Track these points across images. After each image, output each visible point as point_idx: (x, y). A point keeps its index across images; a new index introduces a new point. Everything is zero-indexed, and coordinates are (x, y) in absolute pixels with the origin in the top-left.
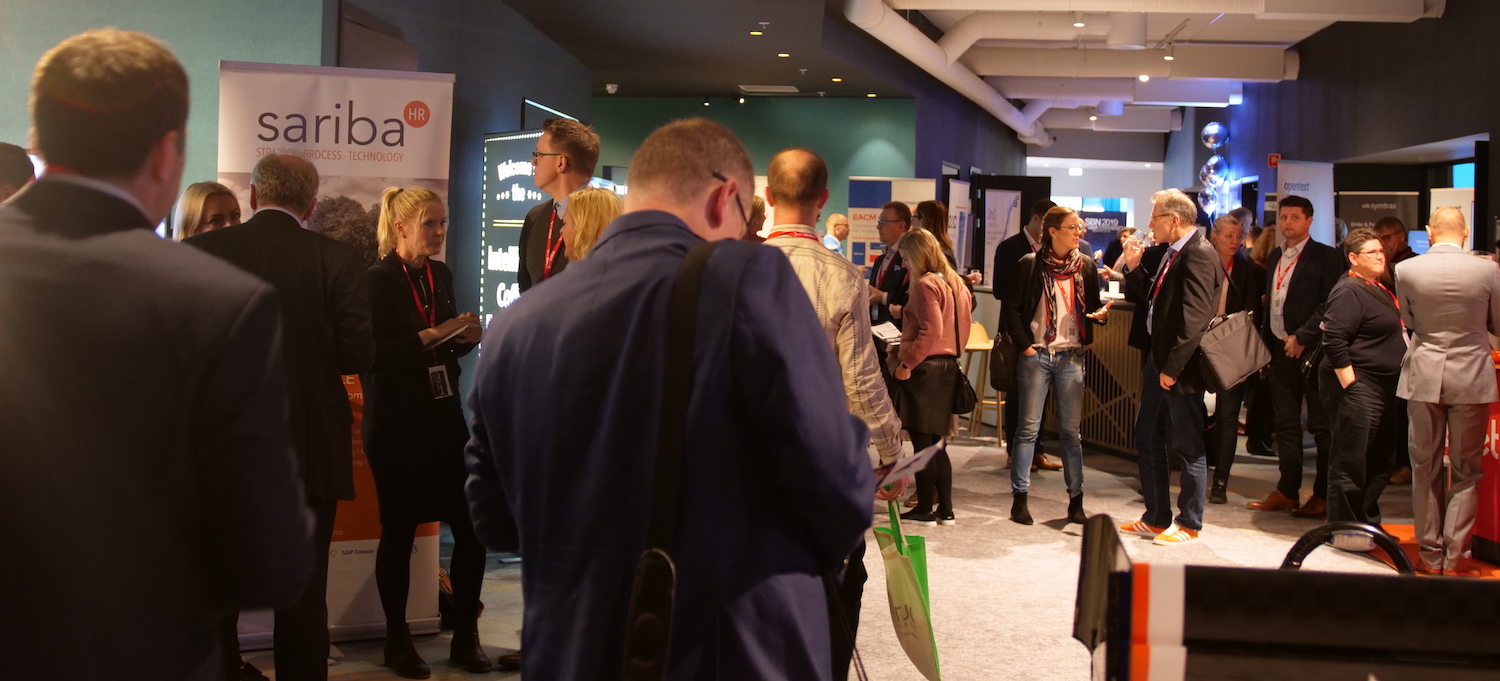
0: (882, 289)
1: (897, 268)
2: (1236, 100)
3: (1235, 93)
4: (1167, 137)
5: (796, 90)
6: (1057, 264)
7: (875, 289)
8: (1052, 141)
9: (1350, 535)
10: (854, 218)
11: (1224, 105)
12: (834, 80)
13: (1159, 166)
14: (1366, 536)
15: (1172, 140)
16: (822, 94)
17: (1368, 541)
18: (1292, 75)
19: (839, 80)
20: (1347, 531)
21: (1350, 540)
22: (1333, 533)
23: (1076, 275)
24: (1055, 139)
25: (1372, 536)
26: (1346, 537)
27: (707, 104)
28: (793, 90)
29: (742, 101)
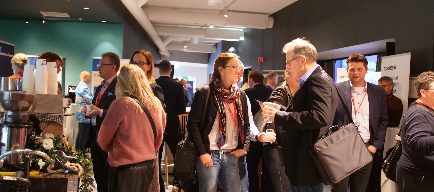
0: (99, 106)
1: (110, 94)
2: (242, 39)
3: (242, 36)
4: (209, 55)
5: (69, 17)
6: (226, 92)
7: (95, 107)
8: (170, 55)
10: (95, 75)
11: (237, 40)
12: (85, 8)
13: (206, 66)
15: (212, 56)
16: (81, 19)
18: (271, 26)
19: (88, 8)
23: (237, 100)
24: (171, 54)
27: (27, 23)
28: (66, 16)
29: (44, 22)
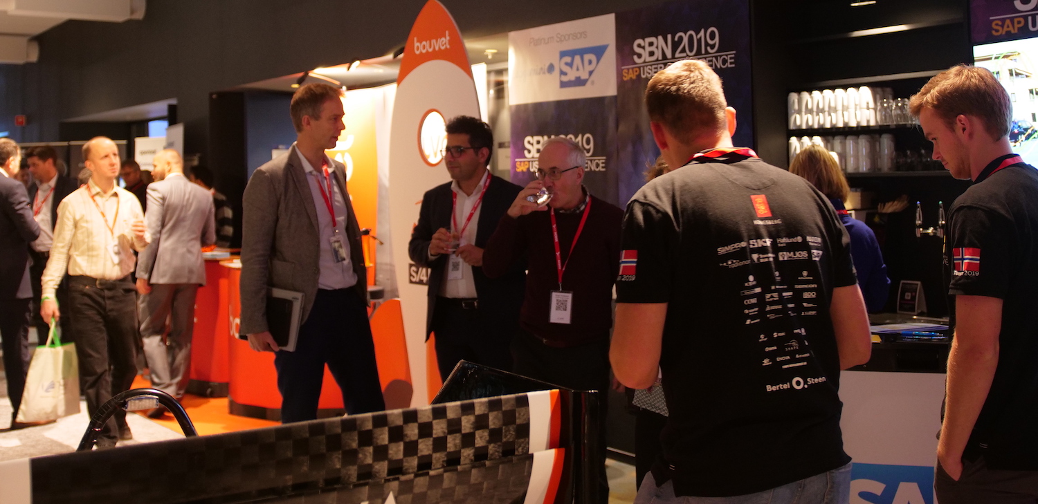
9: (140, 399)
14: (153, 398)
17: (155, 401)
18: (34, 57)
20: (138, 397)
21: (140, 403)
22: (127, 400)
25: (157, 397)
26: (137, 402)
